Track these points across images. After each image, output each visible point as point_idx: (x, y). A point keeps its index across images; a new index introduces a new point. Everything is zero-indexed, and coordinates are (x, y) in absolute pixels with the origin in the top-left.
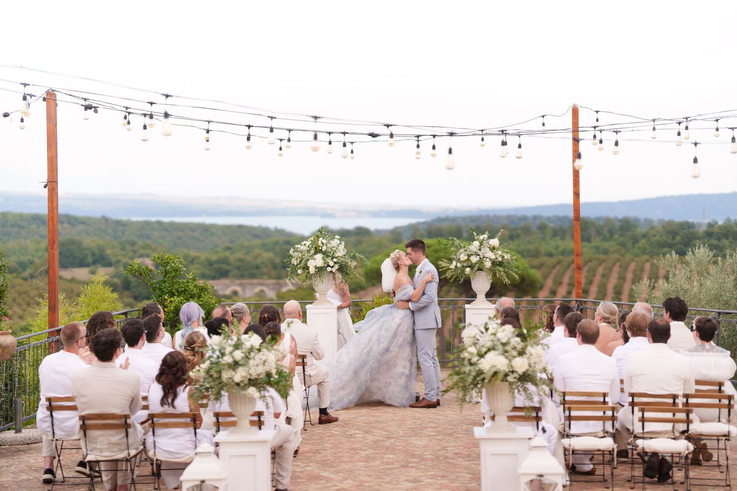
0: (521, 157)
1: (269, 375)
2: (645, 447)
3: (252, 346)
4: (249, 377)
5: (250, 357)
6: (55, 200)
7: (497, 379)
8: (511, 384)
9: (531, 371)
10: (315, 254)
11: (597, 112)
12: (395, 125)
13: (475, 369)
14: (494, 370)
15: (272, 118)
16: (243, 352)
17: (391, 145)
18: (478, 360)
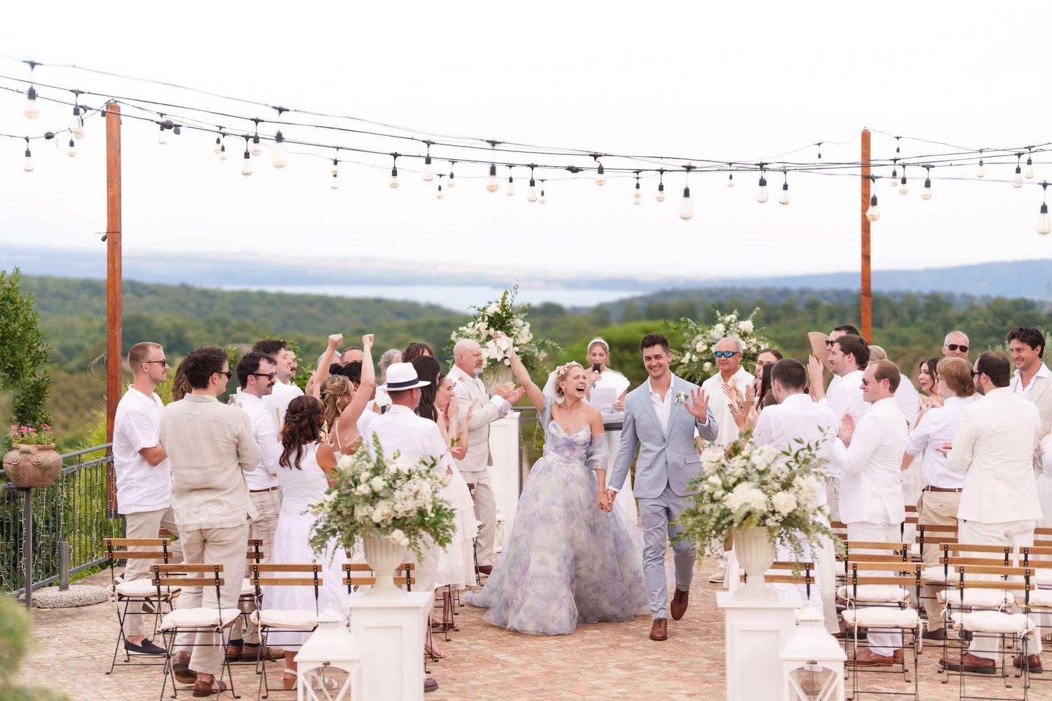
0: (788, 203)
1: (422, 512)
2: (964, 623)
3: (398, 470)
4: (393, 516)
5: (395, 487)
6: (117, 259)
7: (751, 523)
8: (771, 530)
9: (800, 512)
10: (487, 341)
11: (898, 138)
12: (606, 155)
13: (718, 507)
14: (746, 509)
15: (429, 143)
16: (384, 480)
17: (600, 183)
18: (723, 495)
